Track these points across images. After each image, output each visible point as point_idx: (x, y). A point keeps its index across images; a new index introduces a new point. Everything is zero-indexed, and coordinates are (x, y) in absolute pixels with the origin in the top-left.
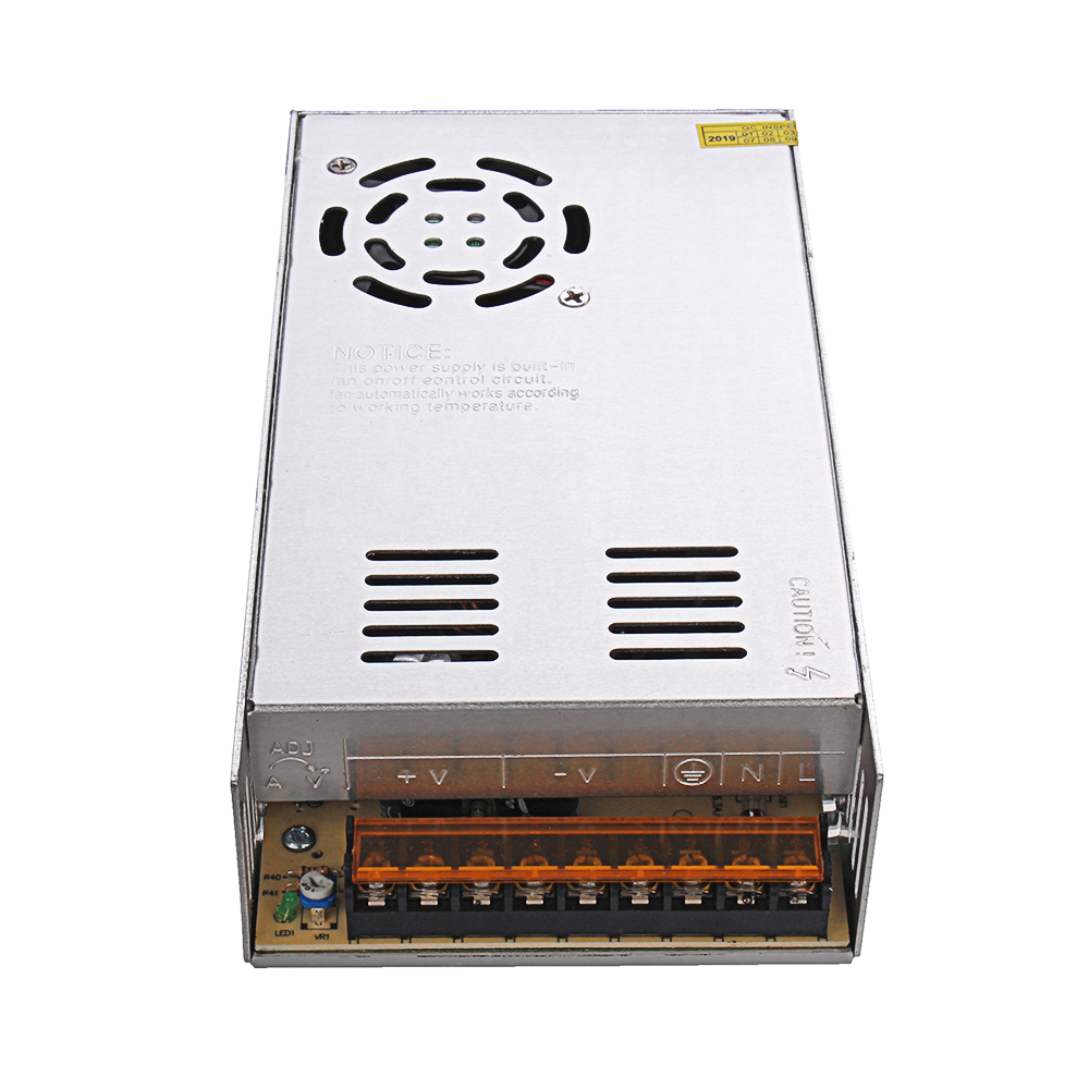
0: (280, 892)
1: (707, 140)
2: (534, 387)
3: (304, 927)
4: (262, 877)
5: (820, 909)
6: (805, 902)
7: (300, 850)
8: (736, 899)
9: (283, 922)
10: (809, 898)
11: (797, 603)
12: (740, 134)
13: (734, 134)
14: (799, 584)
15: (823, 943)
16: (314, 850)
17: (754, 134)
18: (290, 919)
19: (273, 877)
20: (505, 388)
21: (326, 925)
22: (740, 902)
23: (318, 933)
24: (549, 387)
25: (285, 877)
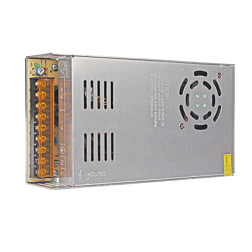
0: (42, 64)
1: (226, 156)
3: (33, 69)
4: (46, 60)
5: (34, 176)
7: (52, 68)
9: (34, 64)
10: (37, 174)
12: (228, 164)
13: (228, 162)
15: (29, 177)
16: (52, 71)
17: (228, 167)
18: (35, 66)
19: (45, 62)
21: (33, 73)
22: (36, 159)
23: (32, 72)
25: (45, 65)
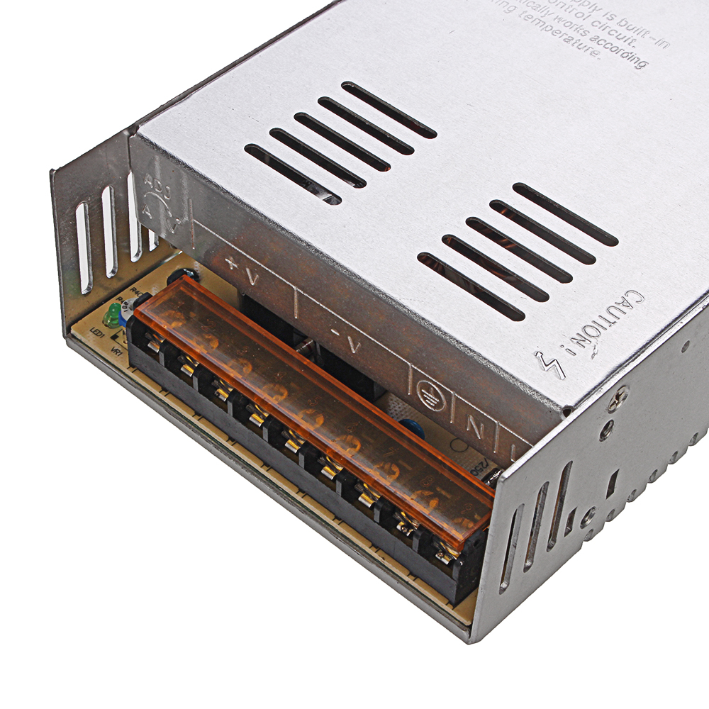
2: (620, 44)
3: (114, 337)
4: (130, 288)
6: (447, 563)
8: (398, 522)
9: (106, 325)
11: (612, 310)
14: (632, 298)
15: (448, 609)
18: (112, 326)
20: (595, 32)
23: (117, 347)
24: (629, 49)
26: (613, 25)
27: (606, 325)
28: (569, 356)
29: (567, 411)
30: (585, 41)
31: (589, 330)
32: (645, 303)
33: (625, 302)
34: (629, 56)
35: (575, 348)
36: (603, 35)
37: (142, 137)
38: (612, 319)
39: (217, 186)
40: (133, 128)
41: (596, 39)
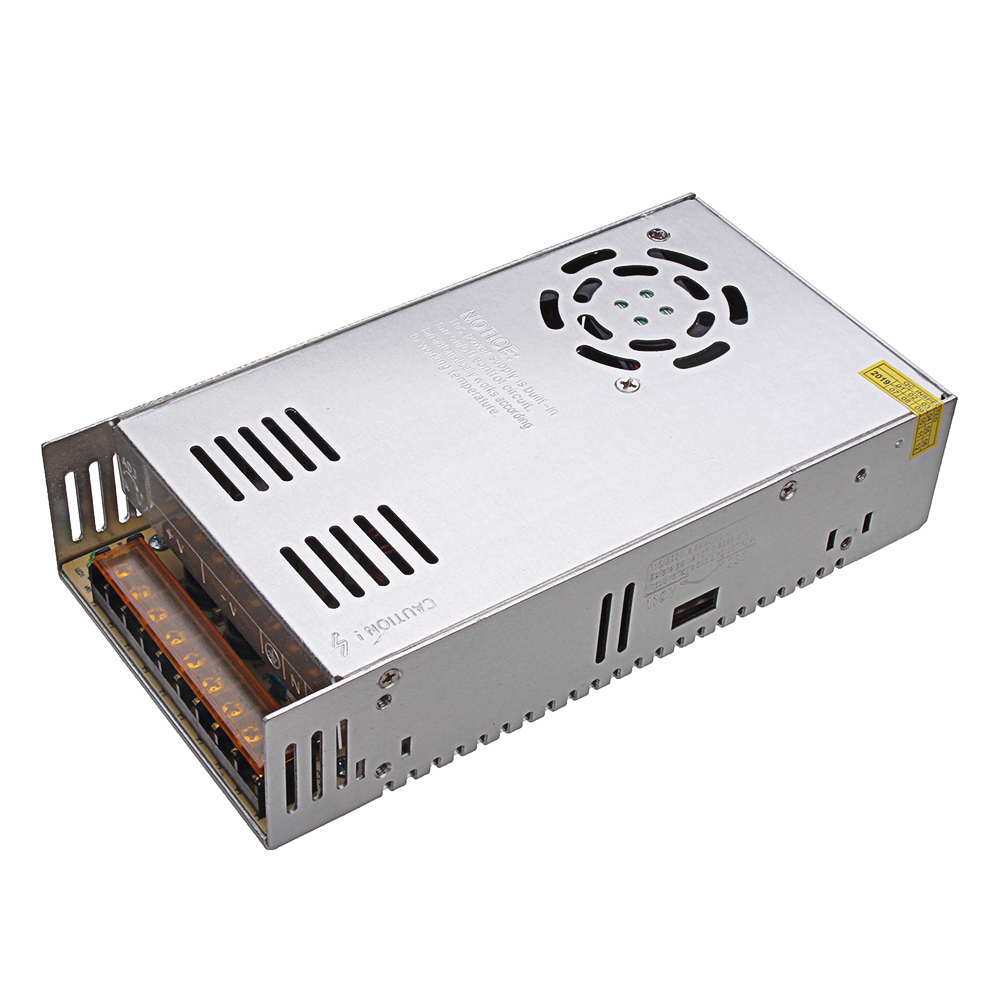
1: (872, 372)
2: (518, 407)
11: (407, 612)
12: (896, 383)
14: (426, 604)
17: (905, 390)
20: (503, 394)
24: (523, 412)
26: (520, 390)
27: (396, 620)
28: (358, 639)
29: (338, 679)
30: (492, 401)
31: (382, 624)
32: (434, 610)
33: (420, 607)
34: (520, 417)
35: (365, 635)
36: (509, 398)
37: (119, 429)
38: (403, 617)
39: (158, 474)
40: (116, 421)
41: (500, 401)
